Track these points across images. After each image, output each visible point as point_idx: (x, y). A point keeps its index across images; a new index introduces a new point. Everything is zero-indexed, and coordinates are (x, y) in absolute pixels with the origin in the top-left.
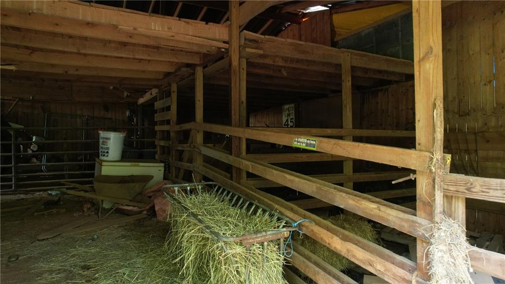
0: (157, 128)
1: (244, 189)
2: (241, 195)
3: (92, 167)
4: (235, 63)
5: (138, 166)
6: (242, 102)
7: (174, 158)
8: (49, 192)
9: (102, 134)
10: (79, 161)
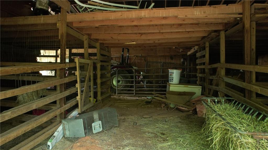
0: (198, 67)
3: (165, 87)
5: (188, 87)
6: (253, 50)
7: (207, 84)
8: (147, 97)
9: (170, 71)
10: (160, 84)
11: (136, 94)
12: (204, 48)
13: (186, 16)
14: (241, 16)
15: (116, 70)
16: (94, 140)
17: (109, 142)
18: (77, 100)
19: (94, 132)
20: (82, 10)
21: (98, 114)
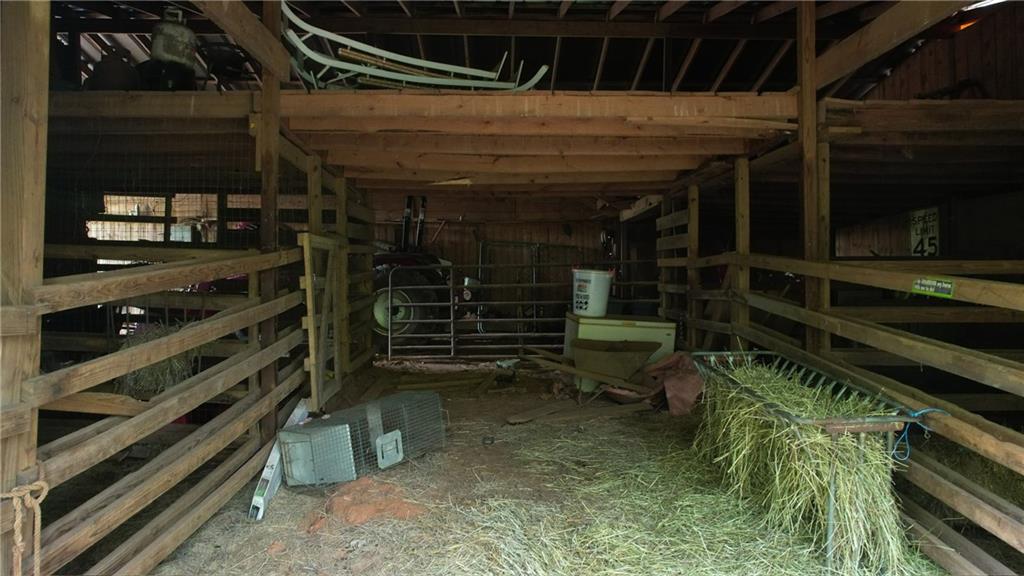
0: (662, 262)
1: (827, 363)
2: (821, 372)
3: (561, 328)
4: (809, 154)
5: (634, 326)
6: (823, 218)
7: (694, 314)
8: (499, 363)
9: (578, 274)
10: (530, 317)
11: (458, 352)
12: (683, 204)
13: (650, 119)
14: (794, 126)
15: (386, 269)
16: (386, 487)
17: (432, 489)
18: (307, 369)
19: (382, 463)
20: (319, 76)
21: (379, 411)
